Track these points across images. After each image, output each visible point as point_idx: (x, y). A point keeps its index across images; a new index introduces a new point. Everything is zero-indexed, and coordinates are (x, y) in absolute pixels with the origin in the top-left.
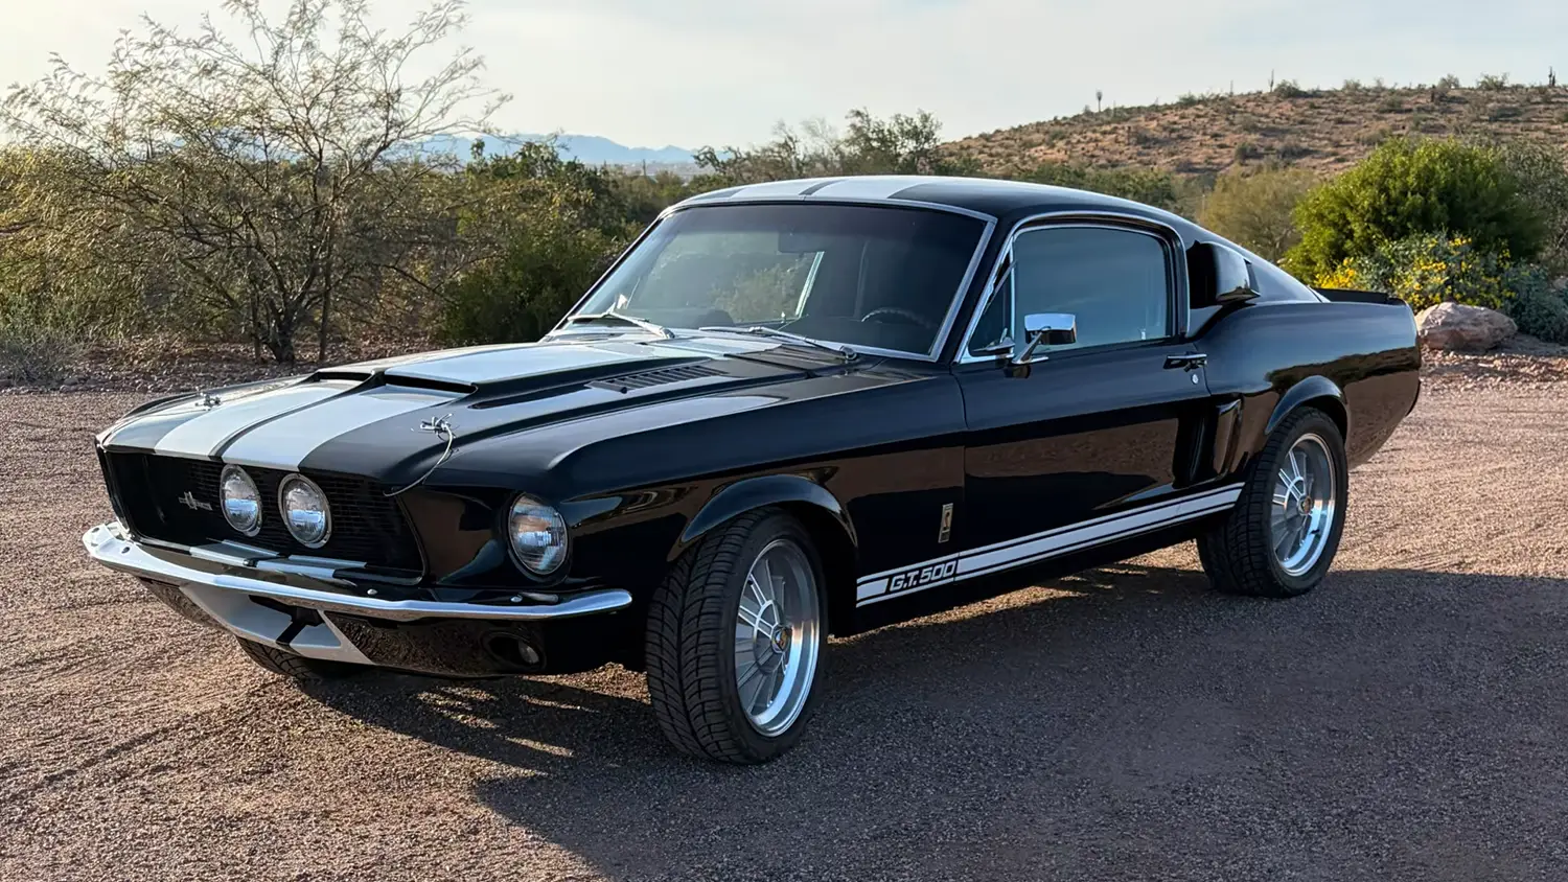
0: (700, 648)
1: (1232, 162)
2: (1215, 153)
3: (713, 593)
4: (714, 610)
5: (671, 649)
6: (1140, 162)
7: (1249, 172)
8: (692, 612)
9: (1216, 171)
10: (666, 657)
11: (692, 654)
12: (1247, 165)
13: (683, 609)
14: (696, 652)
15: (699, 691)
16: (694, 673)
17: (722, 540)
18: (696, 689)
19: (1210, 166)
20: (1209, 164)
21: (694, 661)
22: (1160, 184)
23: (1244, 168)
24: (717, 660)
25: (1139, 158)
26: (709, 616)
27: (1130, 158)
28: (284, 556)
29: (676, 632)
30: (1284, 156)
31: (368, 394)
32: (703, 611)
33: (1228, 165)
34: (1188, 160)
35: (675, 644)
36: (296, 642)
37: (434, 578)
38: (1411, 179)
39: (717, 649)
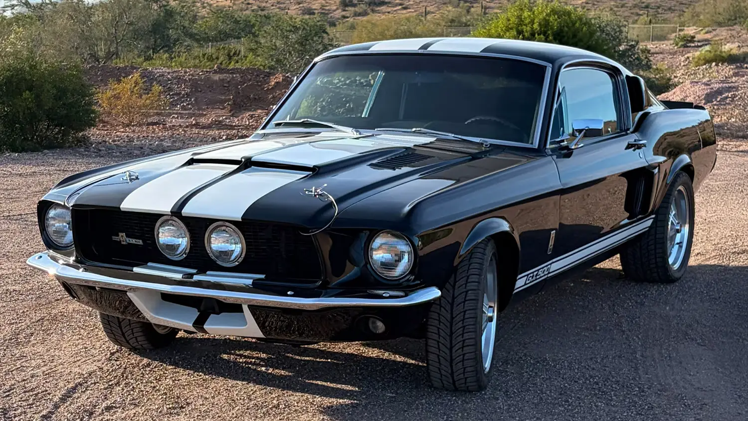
0: (465, 321)
1: (337, 9)
2: (327, 3)
3: (473, 288)
4: (473, 298)
5: (446, 322)
6: (279, 8)
7: (348, 15)
8: (460, 299)
9: (328, 14)
10: (442, 326)
11: (460, 324)
12: (347, 11)
13: (454, 298)
14: (463, 323)
15: (463, 347)
16: (461, 336)
17: (471, 256)
18: (461, 346)
19: (323, 11)
20: (323, 9)
21: (462, 329)
22: (318, 24)
23: (344, 13)
24: (476, 328)
25: (278, 6)
26: (471, 301)
27: (272, 6)
28: (202, 271)
29: (450, 312)
30: (370, 5)
31: (246, 172)
32: (467, 298)
33: (335, 11)
34: (310, 7)
35: (449, 320)
36: (208, 325)
37: (328, 283)
38: (536, 26)
39: (476, 321)
